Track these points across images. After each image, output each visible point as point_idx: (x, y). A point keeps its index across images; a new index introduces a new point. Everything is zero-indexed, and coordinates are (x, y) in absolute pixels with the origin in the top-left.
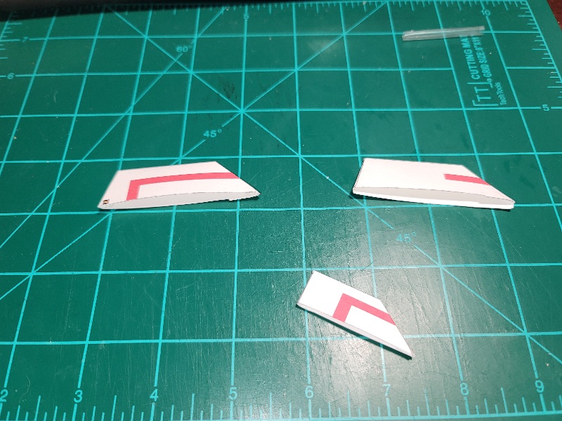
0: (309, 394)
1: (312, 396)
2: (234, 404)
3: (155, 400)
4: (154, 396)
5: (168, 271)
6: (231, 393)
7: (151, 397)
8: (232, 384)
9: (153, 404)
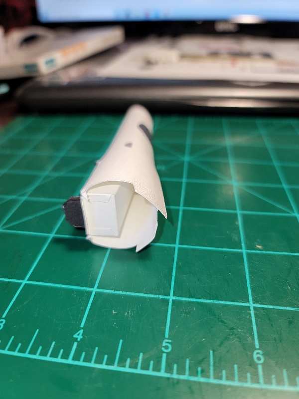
0: (259, 359)
1: (262, 361)
2: (167, 356)
3: (79, 340)
4: (79, 336)
6: (164, 344)
7: (75, 336)
8: (167, 336)
9: (76, 344)
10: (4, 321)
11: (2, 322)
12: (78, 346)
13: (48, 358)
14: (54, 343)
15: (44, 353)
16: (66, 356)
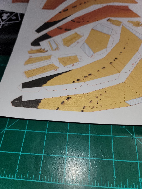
4: (40, 173)
5: (46, 132)
9: (40, 175)
10: (18, 169)
11: (17, 169)
12: (40, 176)
13: (33, 181)
14: (34, 176)
15: (31, 179)
16: (38, 180)
